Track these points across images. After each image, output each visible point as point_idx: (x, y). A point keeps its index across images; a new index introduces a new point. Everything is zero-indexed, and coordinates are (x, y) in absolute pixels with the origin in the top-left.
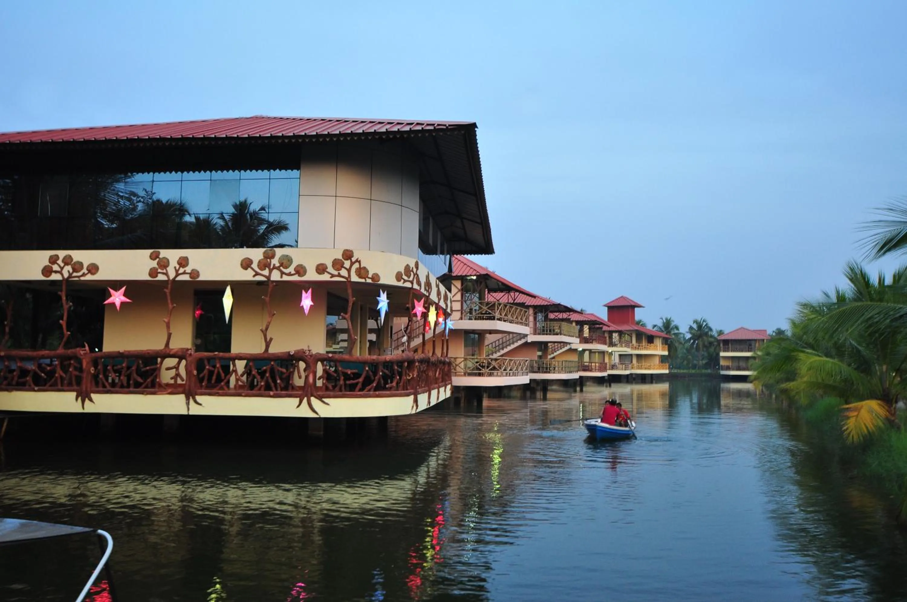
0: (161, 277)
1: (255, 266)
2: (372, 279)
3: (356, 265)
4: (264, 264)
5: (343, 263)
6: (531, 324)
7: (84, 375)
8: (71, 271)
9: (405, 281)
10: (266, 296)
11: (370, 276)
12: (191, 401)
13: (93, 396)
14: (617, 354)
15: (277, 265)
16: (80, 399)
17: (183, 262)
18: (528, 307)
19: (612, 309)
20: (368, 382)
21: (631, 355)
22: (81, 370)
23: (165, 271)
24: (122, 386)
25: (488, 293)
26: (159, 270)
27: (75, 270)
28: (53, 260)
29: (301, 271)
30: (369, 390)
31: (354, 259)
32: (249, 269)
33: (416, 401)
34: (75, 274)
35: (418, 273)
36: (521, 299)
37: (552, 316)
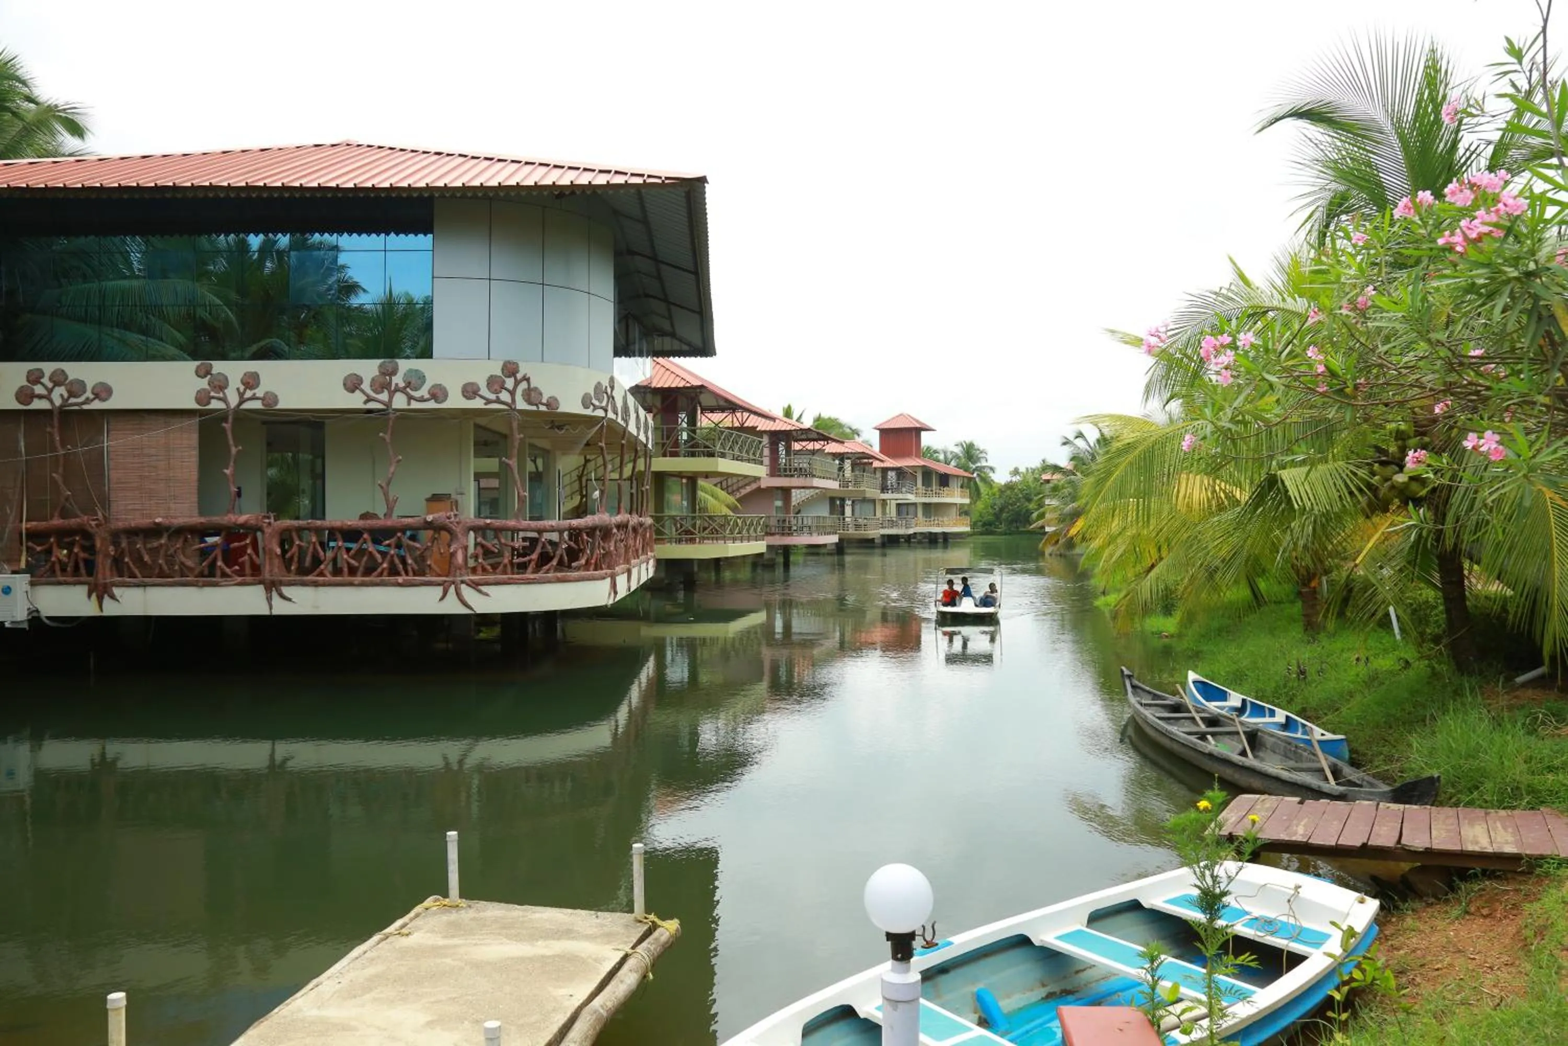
0: (215, 405)
1: (366, 386)
2: (547, 405)
3: (524, 385)
4: (382, 384)
5: (504, 382)
6: (768, 462)
7: (100, 559)
8: (66, 395)
9: (595, 407)
10: (385, 433)
11: (544, 401)
12: (274, 594)
13: (117, 591)
14: (894, 503)
15: (402, 385)
16: (94, 596)
17: (251, 381)
18: (760, 434)
19: (886, 433)
20: (544, 559)
21: (915, 504)
22: (91, 549)
23: (221, 395)
24: (162, 575)
26: (212, 394)
27: (72, 394)
28: (35, 378)
29: (440, 394)
30: (547, 572)
31: (519, 376)
32: (357, 392)
33: (613, 585)
34: (72, 400)
35: (614, 394)
36: (750, 421)
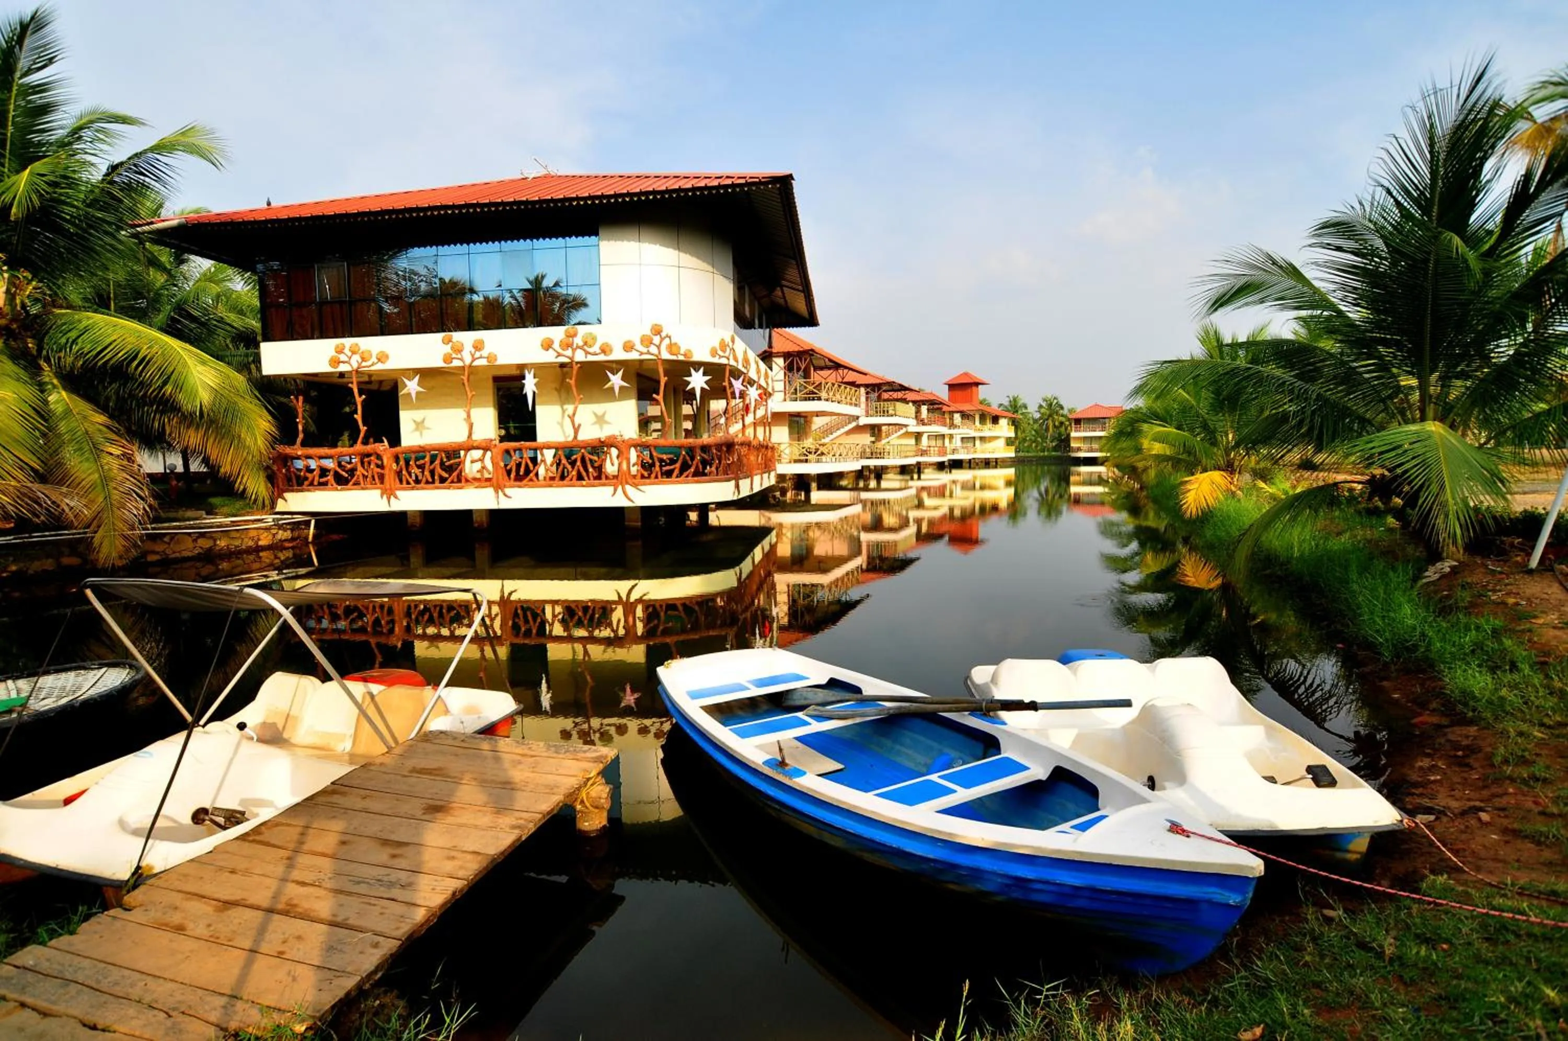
0: (456, 363)
1: (556, 346)
2: (685, 355)
3: (667, 341)
4: (566, 345)
5: (652, 340)
6: (863, 406)
7: (387, 472)
8: (360, 360)
9: (721, 357)
10: (571, 379)
11: (682, 352)
12: (500, 493)
13: (399, 493)
14: (958, 438)
15: (581, 344)
16: (385, 497)
17: (478, 346)
18: (859, 386)
19: (953, 387)
20: (685, 467)
21: (974, 438)
22: (382, 466)
23: (459, 356)
24: (427, 482)
25: (815, 370)
26: (454, 356)
27: (363, 360)
28: (340, 350)
29: (607, 350)
30: (687, 476)
31: (663, 334)
32: (551, 350)
33: (737, 486)
34: (364, 364)
35: (735, 347)
36: (851, 376)
37: (885, 396)
